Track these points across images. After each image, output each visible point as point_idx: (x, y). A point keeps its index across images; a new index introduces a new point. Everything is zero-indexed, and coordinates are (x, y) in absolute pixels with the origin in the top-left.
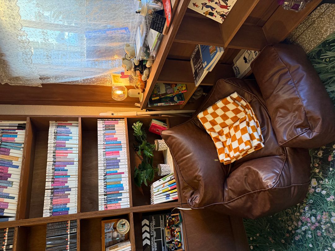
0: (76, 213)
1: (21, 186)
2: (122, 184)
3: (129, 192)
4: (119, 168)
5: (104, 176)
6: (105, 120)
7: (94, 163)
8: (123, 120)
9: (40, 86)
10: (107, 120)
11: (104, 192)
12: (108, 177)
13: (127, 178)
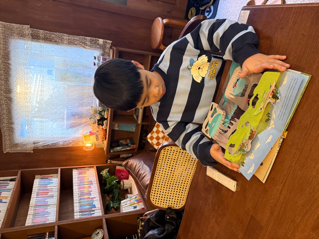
0: (55, 221)
1: (9, 208)
2: (94, 205)
3: (101, 209)
4: (91, 195)
5: (79, 200)
6: (79, 169)
7: (71, 209)
8: (93, 168)
9: (31, 152)
10: (80, 169)
11: (79, 210)
12: (82, 201)
13: (99, 201)
